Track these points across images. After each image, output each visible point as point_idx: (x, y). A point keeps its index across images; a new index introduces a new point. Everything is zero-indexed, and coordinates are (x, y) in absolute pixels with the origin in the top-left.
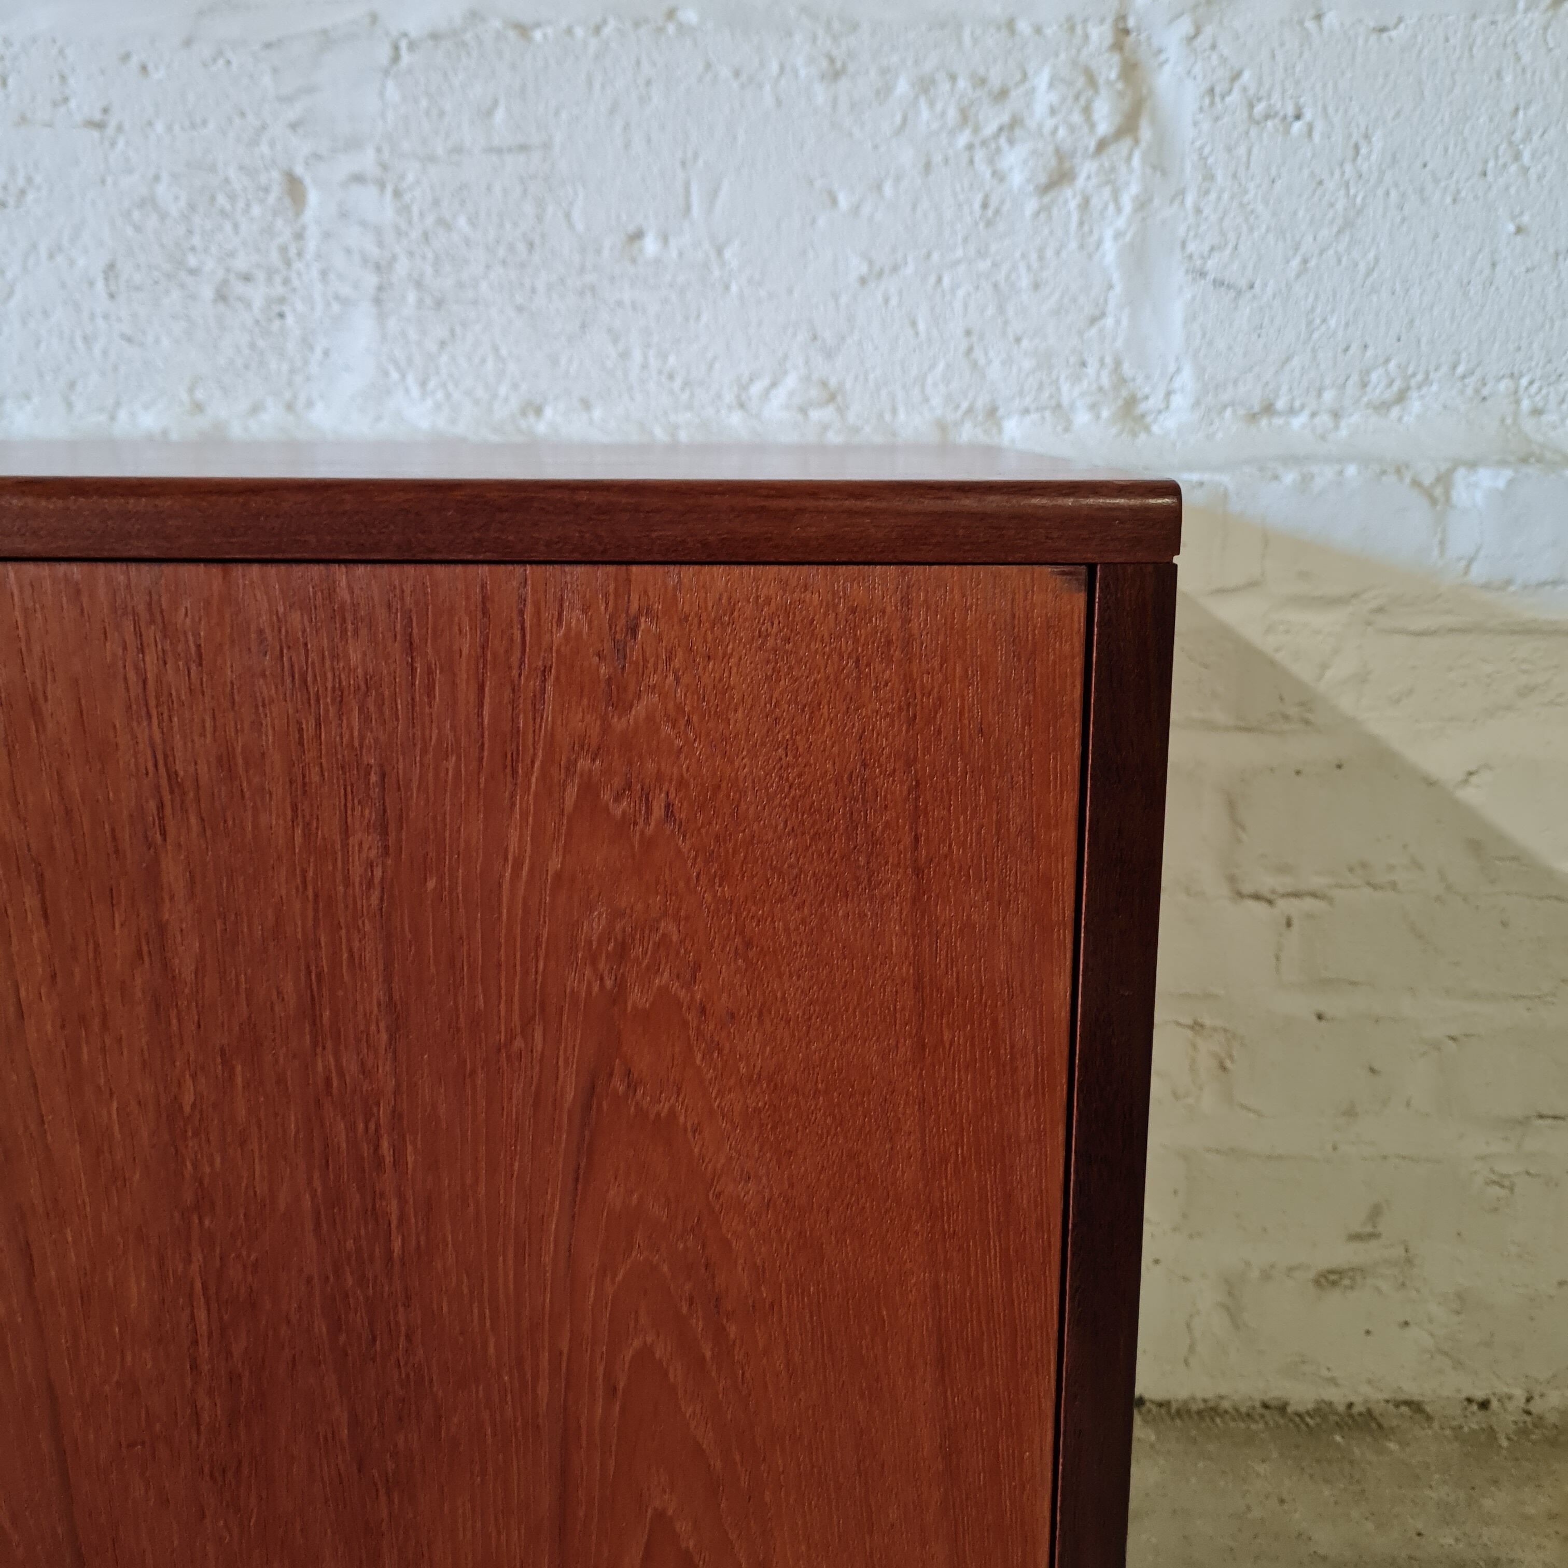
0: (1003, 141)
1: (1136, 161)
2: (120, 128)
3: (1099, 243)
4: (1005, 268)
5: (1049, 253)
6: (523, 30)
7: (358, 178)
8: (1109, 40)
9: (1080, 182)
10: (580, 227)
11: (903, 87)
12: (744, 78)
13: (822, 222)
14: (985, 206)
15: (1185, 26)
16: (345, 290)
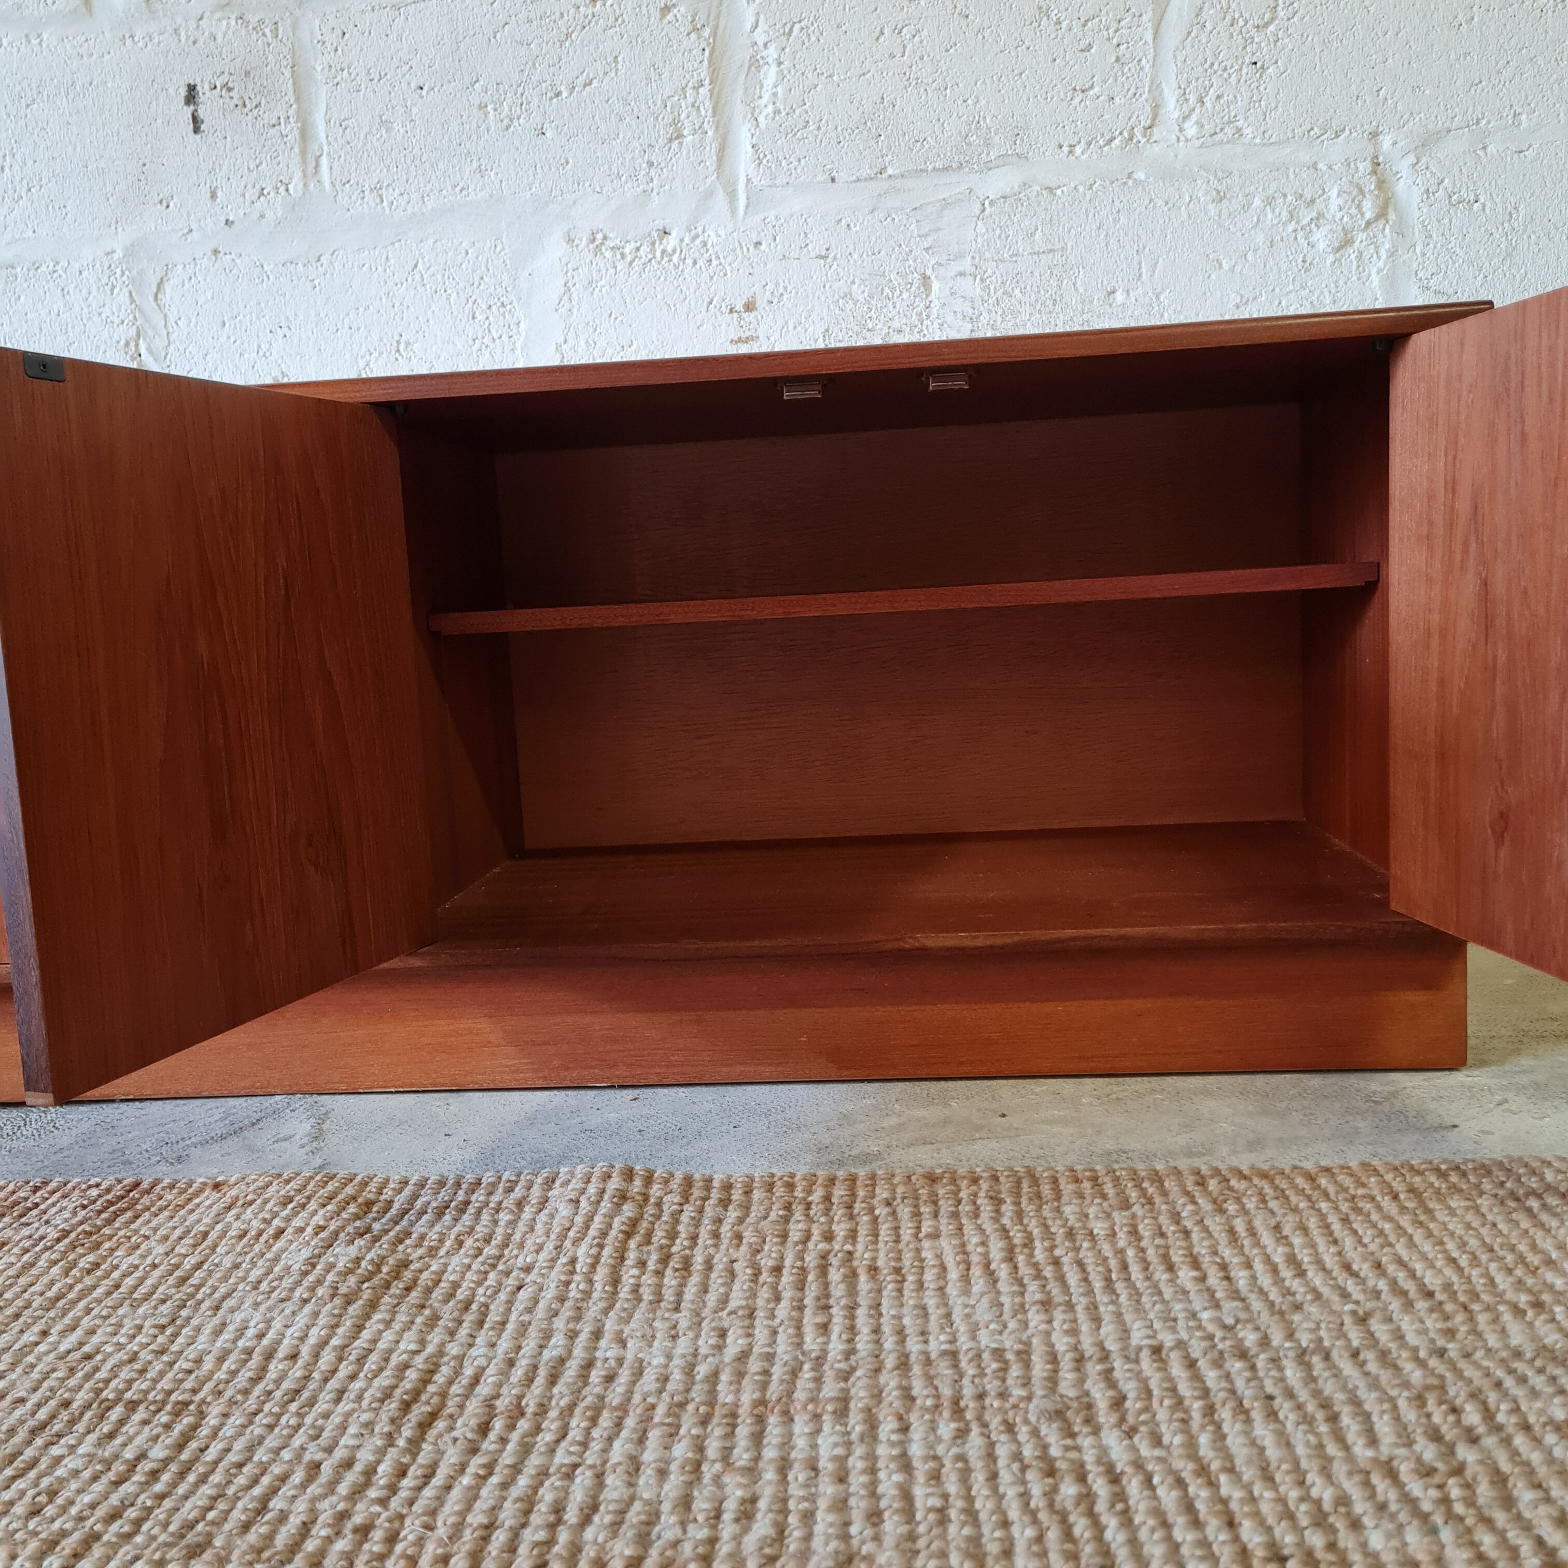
0: (1313, 226)
1: (1387, 231)
2: (835, 258)
3: (1370, 275)
4: (1316, 293)
5: (1341, 283)
6: (1050, 190)
7: (962, 274)
8: (1369, 168)
9: (1357, 244)
10: (1081, 290)
11: (1257, 202)
12: (1170, 205)
13: (1213, 277)
14: (1304, 261)
15: (1411, 158)
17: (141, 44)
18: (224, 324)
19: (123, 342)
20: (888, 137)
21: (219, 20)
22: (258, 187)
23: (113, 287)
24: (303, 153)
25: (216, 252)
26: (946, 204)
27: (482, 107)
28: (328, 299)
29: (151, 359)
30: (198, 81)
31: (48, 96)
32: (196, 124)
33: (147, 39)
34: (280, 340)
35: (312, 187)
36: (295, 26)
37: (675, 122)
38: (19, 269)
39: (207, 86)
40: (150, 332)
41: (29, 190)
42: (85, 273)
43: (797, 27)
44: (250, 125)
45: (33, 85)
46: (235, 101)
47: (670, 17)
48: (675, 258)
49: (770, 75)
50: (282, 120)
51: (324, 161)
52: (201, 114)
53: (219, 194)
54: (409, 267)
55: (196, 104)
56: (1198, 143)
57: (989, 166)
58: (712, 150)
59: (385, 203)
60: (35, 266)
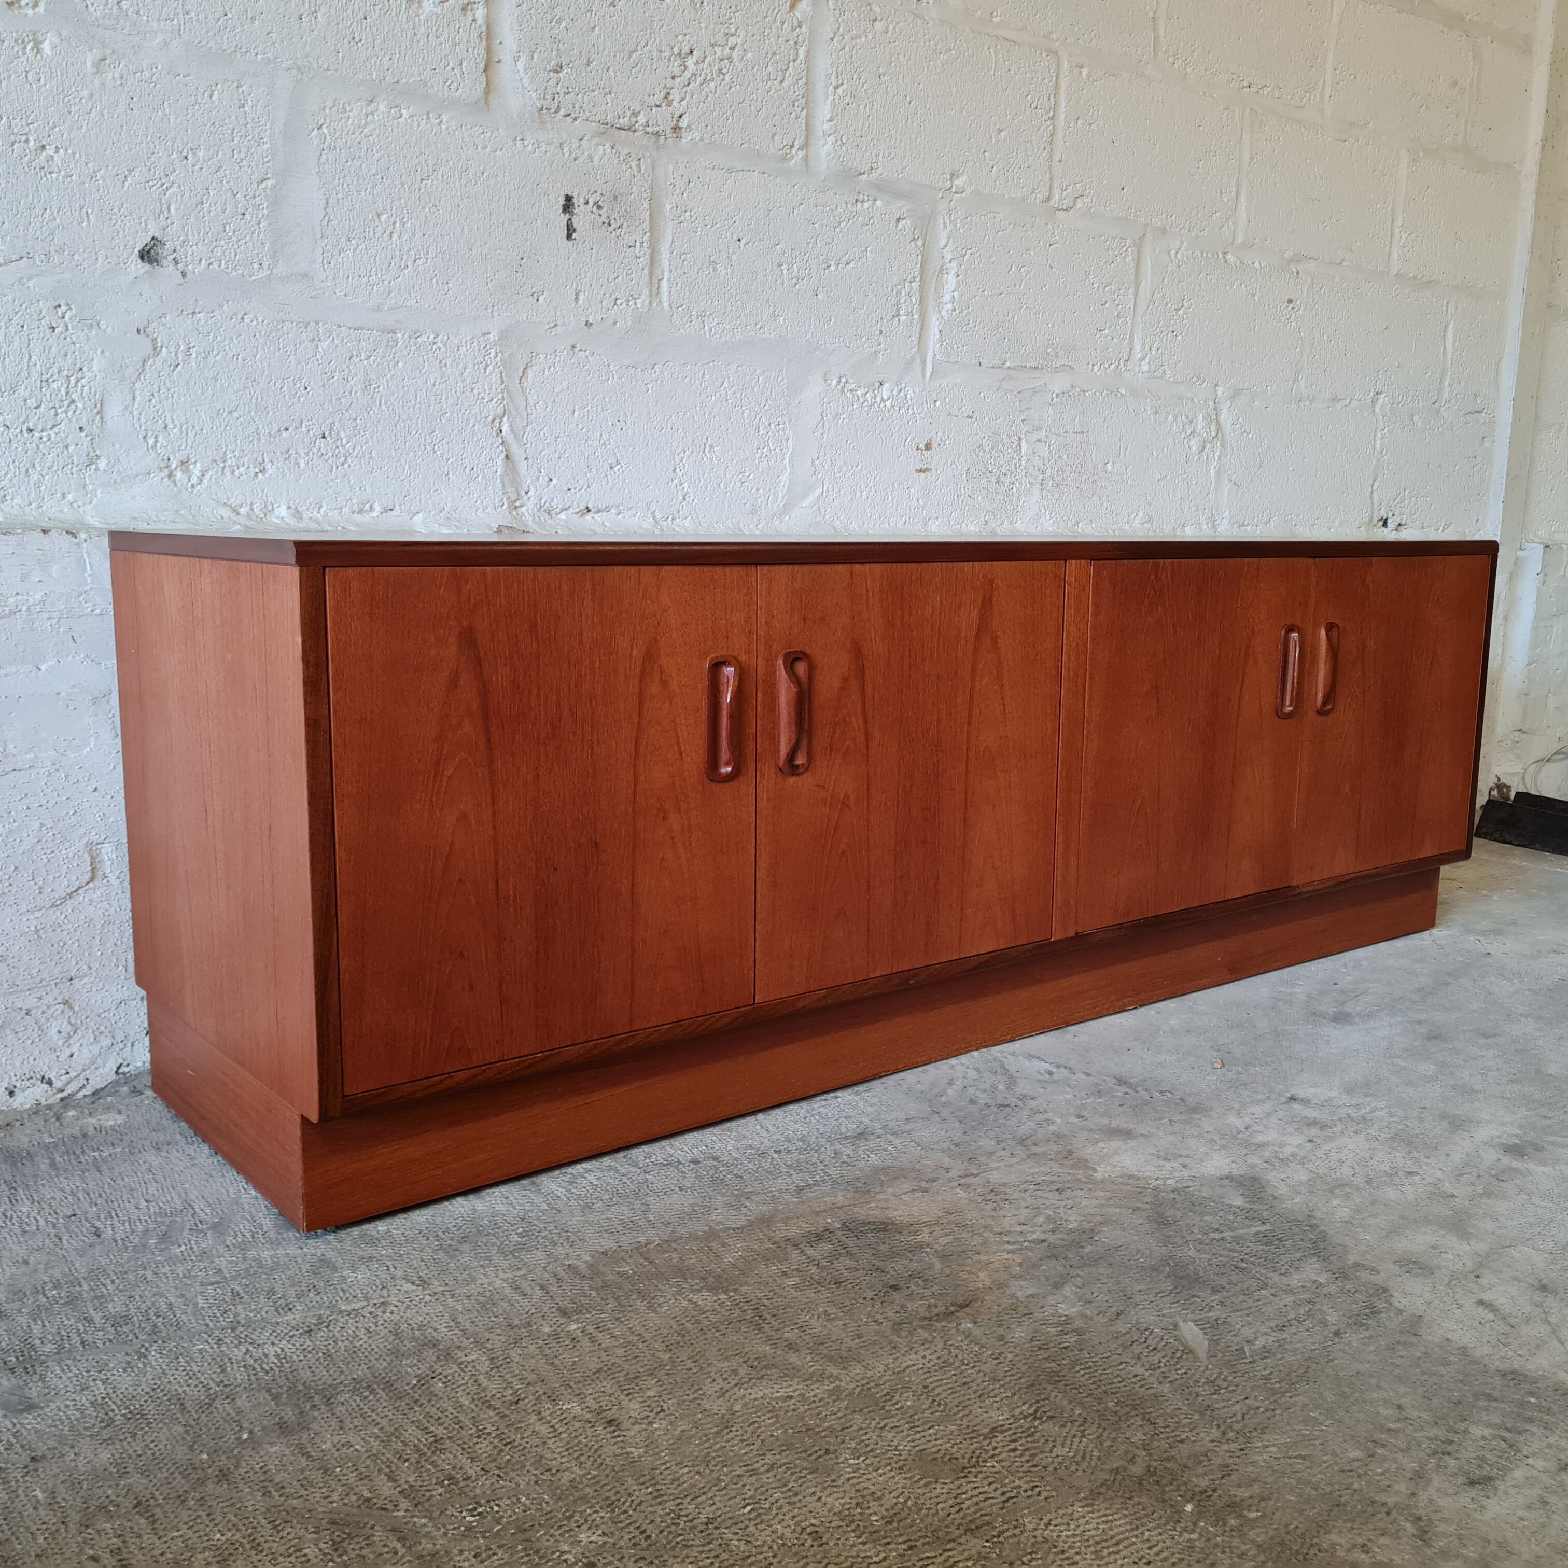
0: (1191, 436)
1: (1219, 445)
2: (976, 419)
3: (1210, 470)
5: (1199, 472)
6: (1084, 392)
7: (1039, 440)
8: (1213, 406)
9: (1207, 450)
10: (1094, 460)
11: (1170, 417)
12: (1135, 412)
13: (1150, 461)
14: (1187, 457)
15: (1228, 404)
16: (1032, 480)
17: (530, 148)
18: (574, 412)
19: (490, 419)
20: (1009, 340)
21: (597, 145)
22: (613, 297)
23: (487, 366)
24: (651, 274)
25: (573, 347)
26: (1034, 391)
27: (780, 265)
28: (657, 402)
29: (512, 436)
30: (575, 194)
31: (443, 176)
32: (570, 231)
33: (536, 145)
34: (618, 432)
35: (655, 305)
36: (653, 166)
37: (898, 304)
38: (399, 335)
39: (582, 201)
40: (513, 413)
41: (415, 261)
42: (463, 350)
43: (969, 252)
44: (613, 242)
45: (429, 162)
46: (603, 219)
47: (900, 225)
48: (888, 403)
49: (951, 281)
50: (638, 245)
51: (664, 283)
52: (575, 223)
53: (581, 297)
54: (718, 384)
55: (571, 213)
56: (1147, 375)
57: (1056, 370)
58: (916, 329)
59: (706, 328)
60: (416, 335)
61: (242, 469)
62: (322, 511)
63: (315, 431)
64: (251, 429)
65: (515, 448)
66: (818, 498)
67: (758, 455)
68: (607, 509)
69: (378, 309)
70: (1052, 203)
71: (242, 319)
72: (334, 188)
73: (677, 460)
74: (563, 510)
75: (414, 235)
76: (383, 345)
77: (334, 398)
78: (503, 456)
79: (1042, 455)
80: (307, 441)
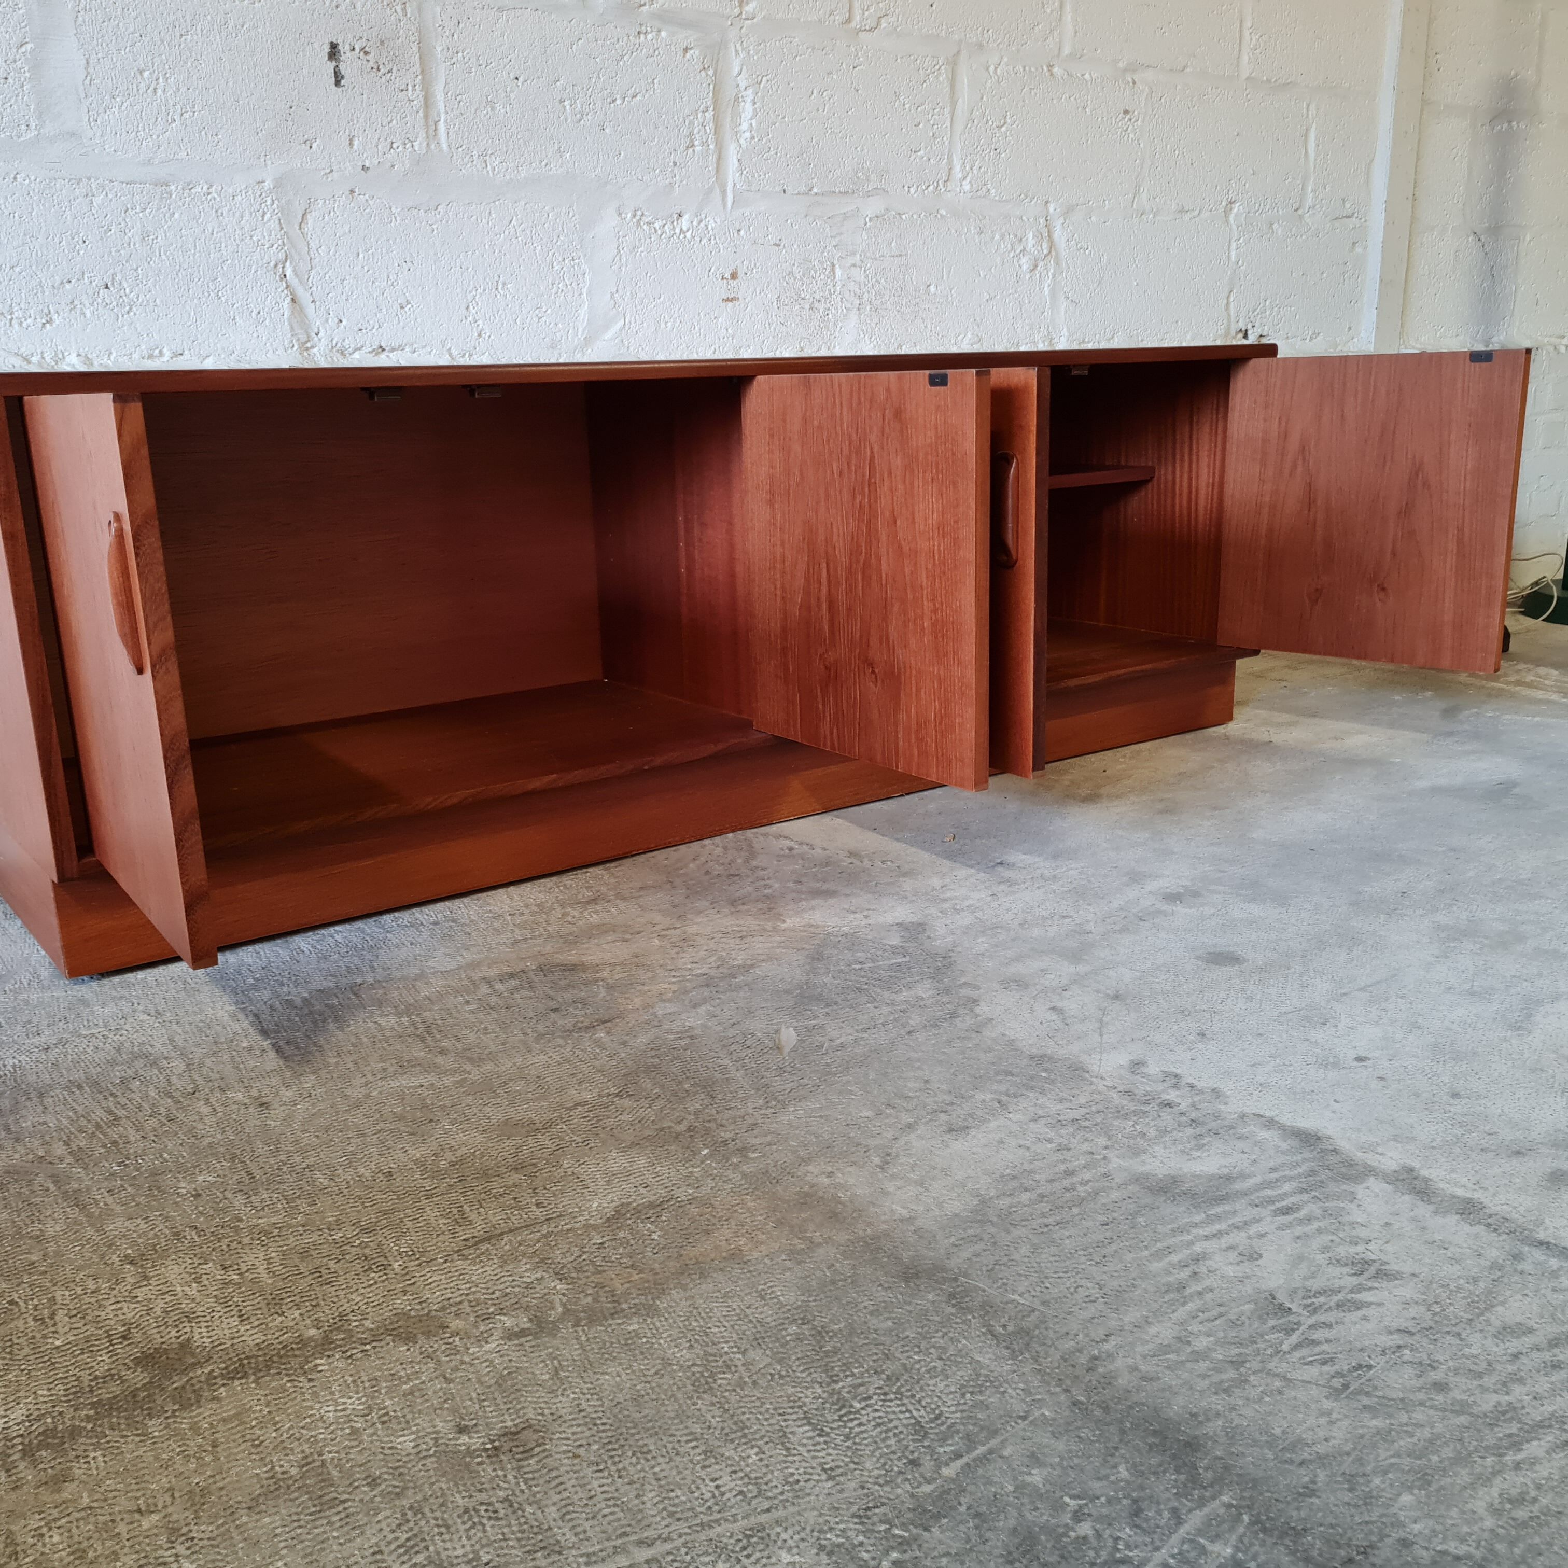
0: (1021, 255)
1: (1052, 262)
2: (784, 246)
3: (1044, 288)
4: (1022, 296)
5: (1032, 291)
6: (900, 215)
7: (854, 265)
8: (1044, 224)
9: (1040, 268)
10: (914, 283)
11: (997, 237)
12: (958, 233)
13: (977, 281)
14: (1017, 276)
15: (1061, 220)
16: (849, 306)
18: (359, 255)
19: (272, 264)
20: (815, 166)
22: (389, 141)
23: (264, 214)
24: (426, 117)
25: (352, 192)
26: (845, 216)
27: (562, 101)
28: (444, 241)
29: (297, 280)
30: (340, 41)
32: (338, 79)
34: (406, 273)
35: (433, 147)
36: (420, 9)
37: (691, 134)
38: (173, 187)
39: (347, 47)
40: (296, 257)
41: (182, 115)
42: (238, 198)
43: (765, 79)
44: (383, 87)
45: (187, 17)
46: (371, 64)
47: (688, 56)
48: (688, 235)
49: (747, 109)
50: (410, 88)
51: (442, 126)
52: (342, 68)
53: (356, 142)
54: (506, 222)
55: (338, 60)
56: (970, 195)
57: (868, 194)
58: (713, 159)
59: (489, 167)
60: (190, 186)
61: (29, 321)
62: (112, 358)
63: (98, 281)
64: (34, 283)
65: (300, 292)
66: (620, 330)
67: (554, 291)
68: (401, 348)
69: (149, 162)
70: (853, 24)
71: (15, 178)
72: (94, 49)
73: (470, 297)
74: (356, 350)
75: (178, 90)
76: (158, 197)
77: (113, 250)
78: (288, 299)
79: (858, 279)
80: (91, 292)
